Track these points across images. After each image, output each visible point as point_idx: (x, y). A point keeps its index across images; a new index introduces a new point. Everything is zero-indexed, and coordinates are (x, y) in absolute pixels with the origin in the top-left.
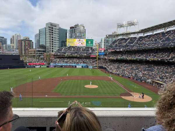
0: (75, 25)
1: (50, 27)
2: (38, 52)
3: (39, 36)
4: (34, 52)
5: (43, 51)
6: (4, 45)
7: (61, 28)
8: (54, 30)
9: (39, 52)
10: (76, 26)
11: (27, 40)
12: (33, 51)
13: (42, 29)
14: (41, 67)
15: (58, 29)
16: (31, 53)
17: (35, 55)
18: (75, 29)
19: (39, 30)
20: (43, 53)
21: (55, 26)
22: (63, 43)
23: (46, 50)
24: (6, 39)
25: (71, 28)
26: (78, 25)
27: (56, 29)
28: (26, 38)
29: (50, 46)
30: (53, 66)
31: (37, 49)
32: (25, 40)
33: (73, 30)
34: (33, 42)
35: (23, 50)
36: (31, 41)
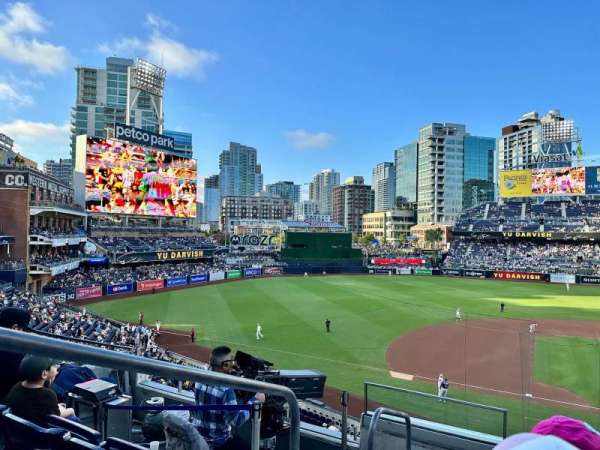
1: (434, 139)
2: (393, 223)
4: (378, 223)
5: (408, 219)
6: (295, 204)
7: (472, 135)
8: (446, 146)
10: (530, 121)
11: (357, 187)
12: (377, 219)
13: (406, 147)
14: (412, 271)
15: (462, 139)
16: (370, 226)
18: (521, 134)
19: (396, 152)
20: (407, 223)
21: (451, 133)
23: (416, 215)
24: (297, 188)
25: (506, 130)
27: (453, 142)
28: (356, 181)
29: (433, 201)
31: (390, 214)
32: (351, 186)
33: (516, 138)
34: (373, 192)
35: (346, 216)
36: (369, 187)
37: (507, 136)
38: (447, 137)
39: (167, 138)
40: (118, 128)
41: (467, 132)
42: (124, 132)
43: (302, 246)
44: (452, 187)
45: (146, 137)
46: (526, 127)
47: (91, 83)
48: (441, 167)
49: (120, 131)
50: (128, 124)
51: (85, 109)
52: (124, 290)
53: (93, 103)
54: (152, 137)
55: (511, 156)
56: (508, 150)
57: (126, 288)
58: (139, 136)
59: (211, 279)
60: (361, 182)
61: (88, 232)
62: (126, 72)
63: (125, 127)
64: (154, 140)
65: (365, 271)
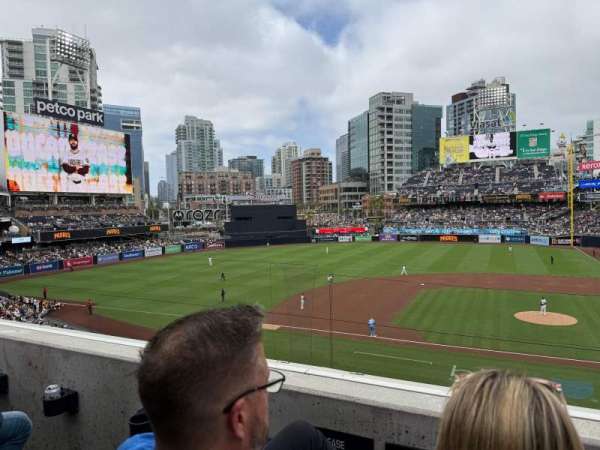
0: (470, 86)
1: (382, 109)
2: (347, 194)
3: (349, 144)
4: (333, 194)
5: (362, 189)
6: (257, 179)
7: (420, 103)
8: (394, 115)
9: (350, 193)
10: (477, 88)
11: (314, 159)
12: (332, 190)
13: (357, 119)
14: (354, 238)
15: (410, 108)
16: (326, 198)
17: (336, 205)
18: (468, 102)
19: (349, 123)
20: (359, 193)
21: (399, 102)
22: (427, 155)
23: (368, 185)
24: (261, 162)
25: (456, 98)
26: (483, 82)
27: (401, 111)
28: (313, 154)
29: (383, 170)
30: (393, 236)
31: (344, 185)
32: (309, 159)
33: (465, 106)
34: (331, 164)
35: (304, 189)
36: (326, 159)
37: (456, 104)
38: (395, 106)
39: (95, 112)
40: (39, 103)
41: (415, 100)
42: (47, 107)
43: (246, 219)
44: (400, 157)
45: (71, 112)
46: (474, 94)
47: (16, 56)
48: (390, 136)
49: (42, 106)
50: (50, 98)
51: (11, 84)
52: (49, 269)
53: (21, 77)
54: (79, 112)
55: (460, 123)
56: (457, 117)
57: (51, 266)
58: (64, 111)
59: (146, 255)
60: (319, 154)
61: (12, 213)
62: (44, 42)
63: (47, 101)
64: (81, 114)
65: (308, 240)
